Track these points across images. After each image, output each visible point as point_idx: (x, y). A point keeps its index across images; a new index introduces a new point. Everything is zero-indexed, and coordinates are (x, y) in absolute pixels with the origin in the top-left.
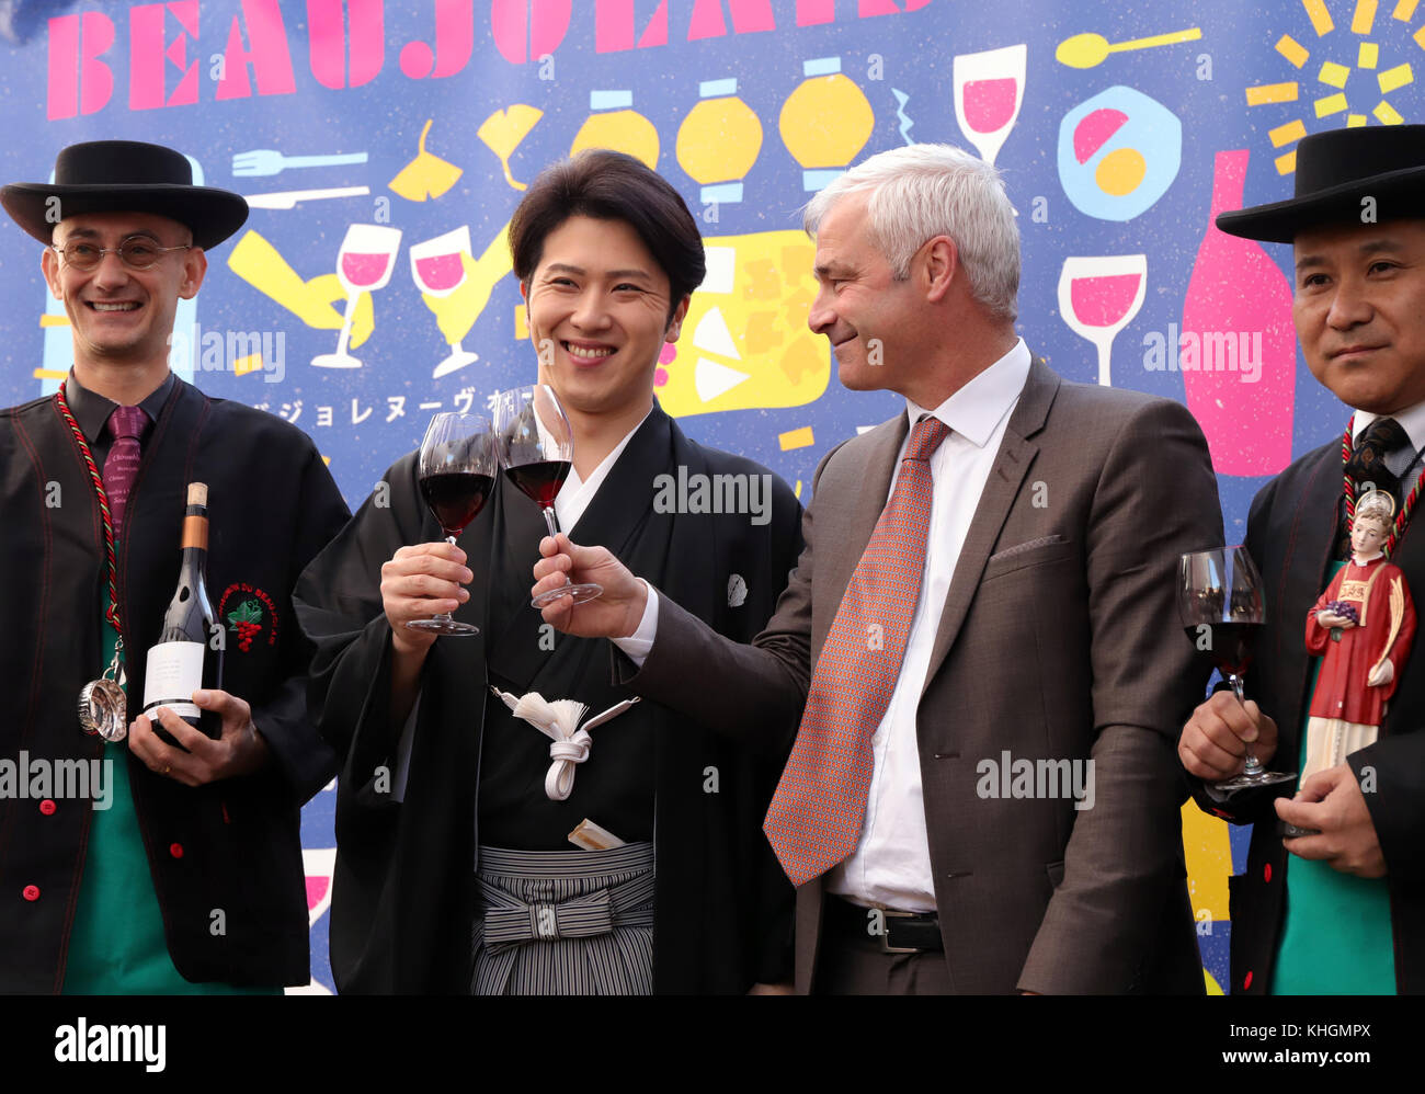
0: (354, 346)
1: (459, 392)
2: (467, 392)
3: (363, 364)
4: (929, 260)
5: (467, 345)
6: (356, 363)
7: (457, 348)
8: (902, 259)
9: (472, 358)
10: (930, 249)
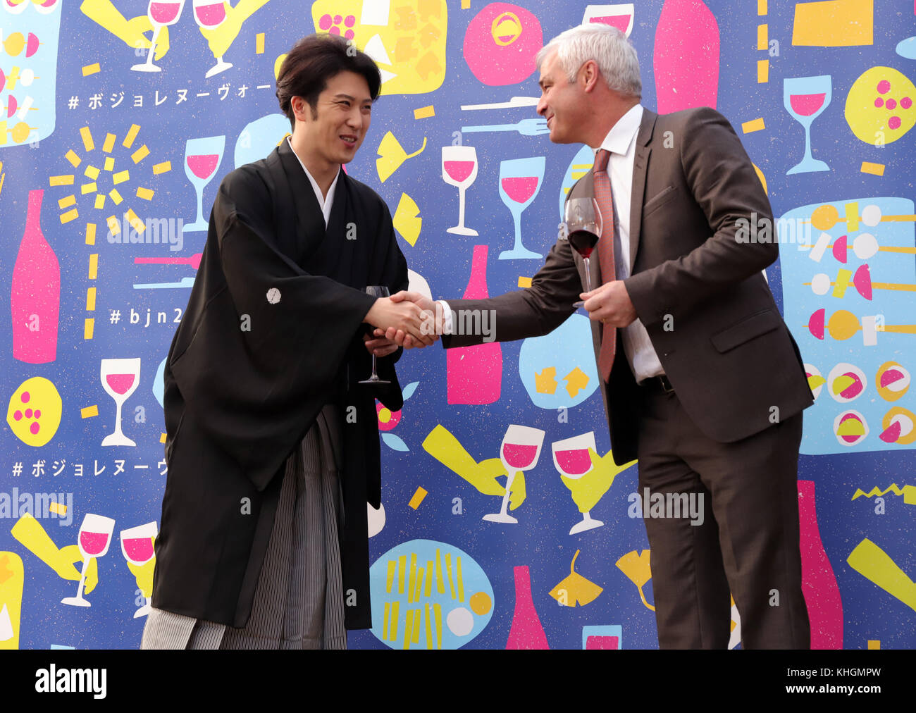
0: (157, 58)
1: (222, 87)
2: (226, 86)
3: (162, 70)
4: (586, 73)
5: (226, 58)
6: (158, 69)
7: (220, 60)
8: (573, 72)
9: (229, 65)
10: (586, 67)
